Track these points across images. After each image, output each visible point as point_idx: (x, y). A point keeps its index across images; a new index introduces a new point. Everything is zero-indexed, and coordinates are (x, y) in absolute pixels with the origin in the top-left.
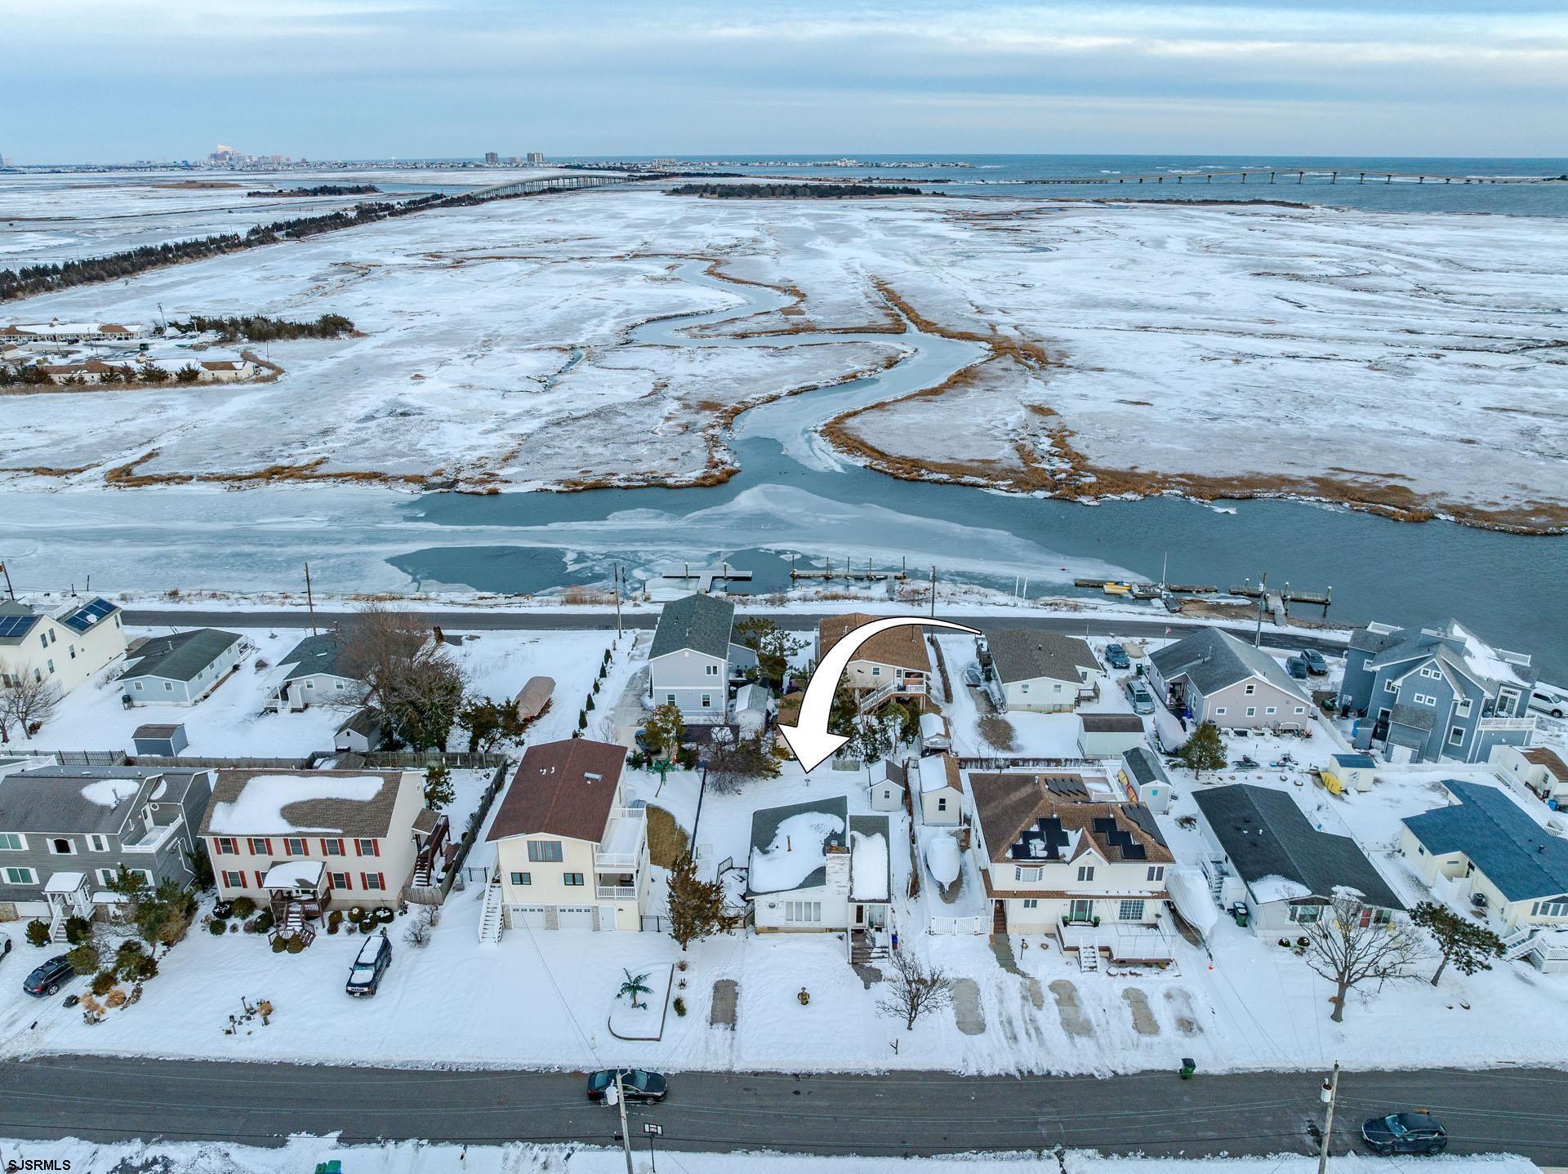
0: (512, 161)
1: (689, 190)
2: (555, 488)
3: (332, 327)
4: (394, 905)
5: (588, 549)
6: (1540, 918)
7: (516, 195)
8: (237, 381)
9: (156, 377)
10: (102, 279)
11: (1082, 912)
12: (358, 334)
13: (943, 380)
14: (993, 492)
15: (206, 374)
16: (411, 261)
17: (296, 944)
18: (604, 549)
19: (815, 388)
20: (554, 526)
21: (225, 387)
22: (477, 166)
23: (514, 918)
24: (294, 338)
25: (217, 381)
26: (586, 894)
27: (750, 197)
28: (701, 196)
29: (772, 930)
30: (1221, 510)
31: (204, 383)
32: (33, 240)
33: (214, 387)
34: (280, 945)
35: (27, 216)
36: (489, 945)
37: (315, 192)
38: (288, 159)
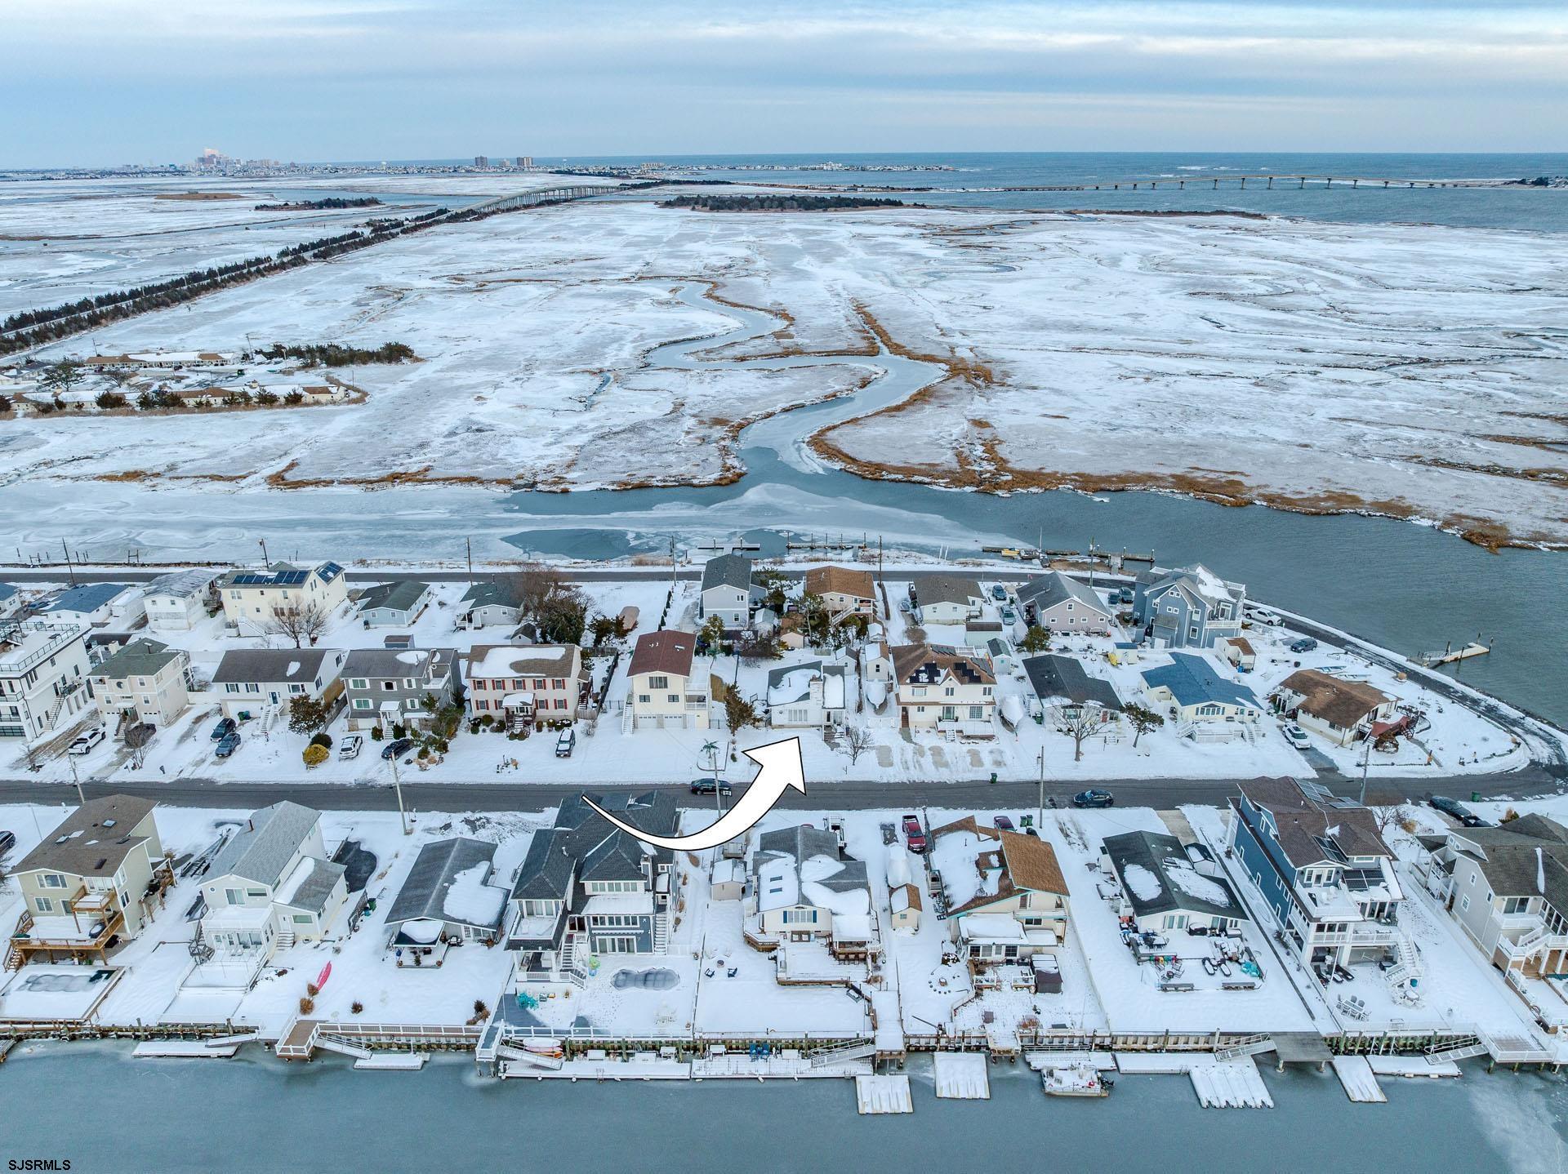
0: (502, 165)
1: (682, 202)
2: (611, 487)
3: (395, 353)
4: (572, 719)
5: (643, 530)
6: (1200, 716)
7: (516, 209)
8: (334, 403)
9: (268, 400)
10: (168, 305)
11: (949, 712)
12: (417, 360)
13: (905, 398)
14: (935, 487)
15: (308, 398)
16: (438, 284)
17: (522, 736)
18: (653, 530)
19: (803, 406)
20: (615, 515)
21: (325, 408)
22: (468, 171)
23: (640, 722)
24: (365, 363)
25: (317, 403)
26: (680, 707)
27: (740, 210)
28: (693, 209)
29: (781, 726)
30: (1097, 499)
31: (307, 405)
32: (75, 262)
33: (316, 408)
34: (512, 737)
35: (52, 233)
36: (628, 734)
37: (320, 205)
38: (277, 163)
